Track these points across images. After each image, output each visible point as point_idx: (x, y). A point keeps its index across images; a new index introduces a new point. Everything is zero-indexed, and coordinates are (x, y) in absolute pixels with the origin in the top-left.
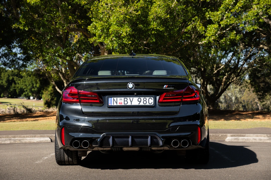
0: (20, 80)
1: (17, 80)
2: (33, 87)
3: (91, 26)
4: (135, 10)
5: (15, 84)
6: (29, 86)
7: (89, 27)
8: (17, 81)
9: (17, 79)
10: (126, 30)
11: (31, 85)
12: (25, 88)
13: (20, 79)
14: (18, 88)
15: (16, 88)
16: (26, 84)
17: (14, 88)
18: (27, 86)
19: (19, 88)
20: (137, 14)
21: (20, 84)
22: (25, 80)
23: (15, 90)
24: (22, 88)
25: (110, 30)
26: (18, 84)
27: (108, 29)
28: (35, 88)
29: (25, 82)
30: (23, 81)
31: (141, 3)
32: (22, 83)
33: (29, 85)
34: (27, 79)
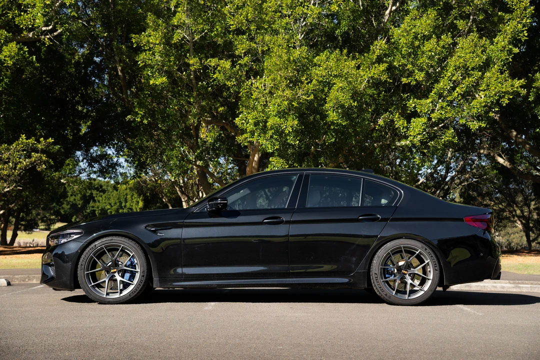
0: (101, 196)
1: (98, 196)
2: (121, 208)
3: (240, 118)
4: (305, 95)
5: (94, 201)
6: (114, 206)
7: (237, 119)
8: (96, 197)
9: (97, 194)
10: (292, 123)
11: (118, 204)
12: (109, 209)
13: (102, 194)
14: (98, 208)
15: (94, 208)
16: (110, 202)
17: (93, 209)
18: (113, 205)
19: (100, 208)
20: (308, 99)
21: (101, 202)
22: (109, 196)
23: (94, 211)
24: (104, 208)
25: (268, 124)
26: (99, 201)
27: (266, 122)
28: (123, 209)
29: (109, 199)
30: (105, 197)
31: (314, 85)
32: (104, 201)
33: (116, 203)
34: (113, 195)
